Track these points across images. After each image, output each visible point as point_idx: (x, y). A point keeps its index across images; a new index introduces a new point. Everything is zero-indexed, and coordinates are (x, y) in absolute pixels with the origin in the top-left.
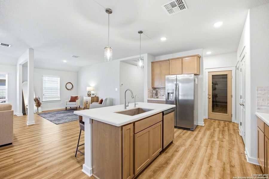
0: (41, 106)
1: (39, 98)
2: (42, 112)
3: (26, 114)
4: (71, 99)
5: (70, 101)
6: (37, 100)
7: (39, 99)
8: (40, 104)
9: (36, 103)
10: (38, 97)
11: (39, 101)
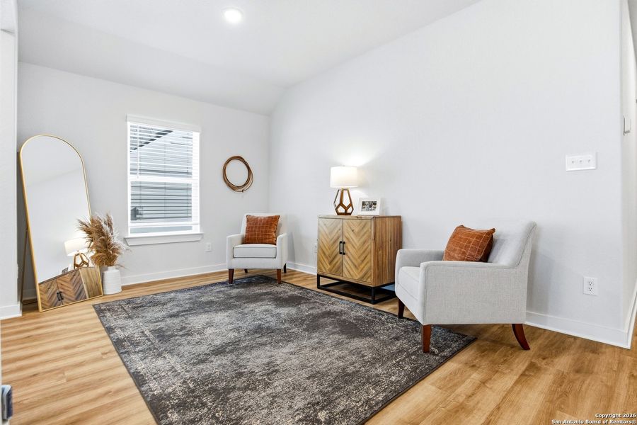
0: (117, 262)
1: (110, 225)
2: (124, 288)
3: (36, 309)
4: (249, 229)
5: (246, 241)
6: (100, 231)
7: (106, 228)
8: (114, 250)
9: (96, 246)
10: (103, 218)
11: (109, 238)
